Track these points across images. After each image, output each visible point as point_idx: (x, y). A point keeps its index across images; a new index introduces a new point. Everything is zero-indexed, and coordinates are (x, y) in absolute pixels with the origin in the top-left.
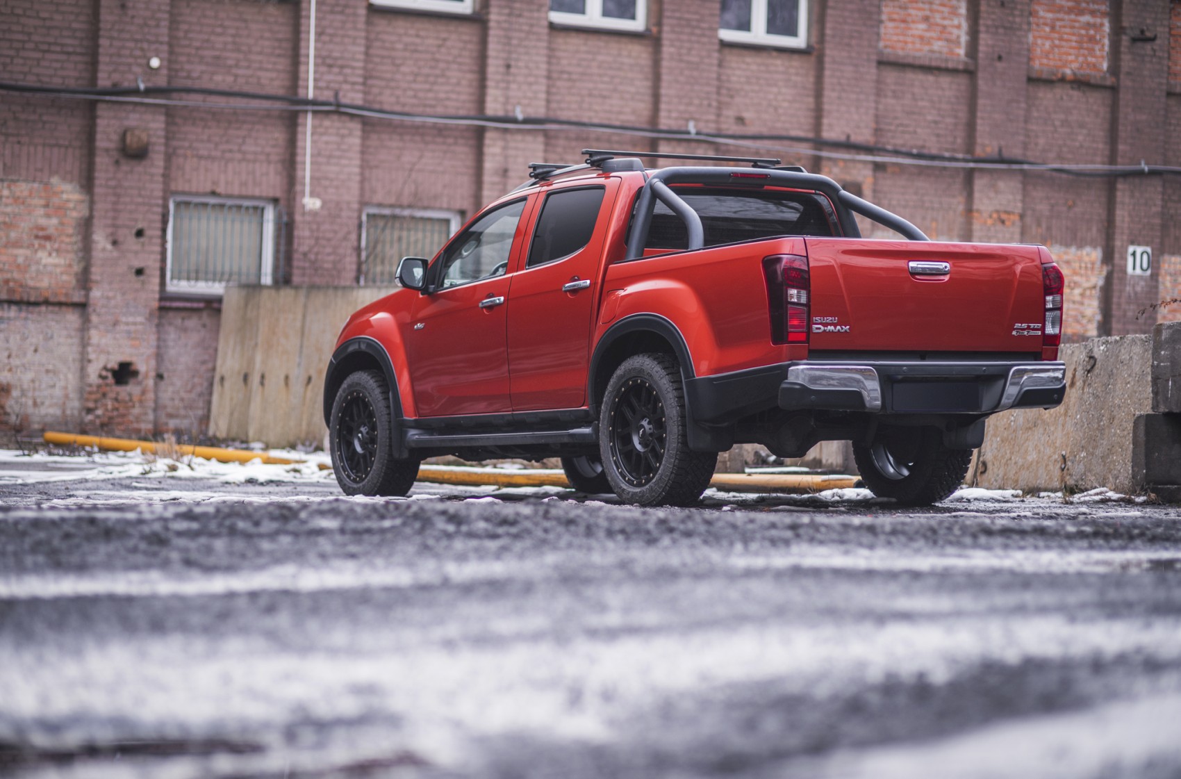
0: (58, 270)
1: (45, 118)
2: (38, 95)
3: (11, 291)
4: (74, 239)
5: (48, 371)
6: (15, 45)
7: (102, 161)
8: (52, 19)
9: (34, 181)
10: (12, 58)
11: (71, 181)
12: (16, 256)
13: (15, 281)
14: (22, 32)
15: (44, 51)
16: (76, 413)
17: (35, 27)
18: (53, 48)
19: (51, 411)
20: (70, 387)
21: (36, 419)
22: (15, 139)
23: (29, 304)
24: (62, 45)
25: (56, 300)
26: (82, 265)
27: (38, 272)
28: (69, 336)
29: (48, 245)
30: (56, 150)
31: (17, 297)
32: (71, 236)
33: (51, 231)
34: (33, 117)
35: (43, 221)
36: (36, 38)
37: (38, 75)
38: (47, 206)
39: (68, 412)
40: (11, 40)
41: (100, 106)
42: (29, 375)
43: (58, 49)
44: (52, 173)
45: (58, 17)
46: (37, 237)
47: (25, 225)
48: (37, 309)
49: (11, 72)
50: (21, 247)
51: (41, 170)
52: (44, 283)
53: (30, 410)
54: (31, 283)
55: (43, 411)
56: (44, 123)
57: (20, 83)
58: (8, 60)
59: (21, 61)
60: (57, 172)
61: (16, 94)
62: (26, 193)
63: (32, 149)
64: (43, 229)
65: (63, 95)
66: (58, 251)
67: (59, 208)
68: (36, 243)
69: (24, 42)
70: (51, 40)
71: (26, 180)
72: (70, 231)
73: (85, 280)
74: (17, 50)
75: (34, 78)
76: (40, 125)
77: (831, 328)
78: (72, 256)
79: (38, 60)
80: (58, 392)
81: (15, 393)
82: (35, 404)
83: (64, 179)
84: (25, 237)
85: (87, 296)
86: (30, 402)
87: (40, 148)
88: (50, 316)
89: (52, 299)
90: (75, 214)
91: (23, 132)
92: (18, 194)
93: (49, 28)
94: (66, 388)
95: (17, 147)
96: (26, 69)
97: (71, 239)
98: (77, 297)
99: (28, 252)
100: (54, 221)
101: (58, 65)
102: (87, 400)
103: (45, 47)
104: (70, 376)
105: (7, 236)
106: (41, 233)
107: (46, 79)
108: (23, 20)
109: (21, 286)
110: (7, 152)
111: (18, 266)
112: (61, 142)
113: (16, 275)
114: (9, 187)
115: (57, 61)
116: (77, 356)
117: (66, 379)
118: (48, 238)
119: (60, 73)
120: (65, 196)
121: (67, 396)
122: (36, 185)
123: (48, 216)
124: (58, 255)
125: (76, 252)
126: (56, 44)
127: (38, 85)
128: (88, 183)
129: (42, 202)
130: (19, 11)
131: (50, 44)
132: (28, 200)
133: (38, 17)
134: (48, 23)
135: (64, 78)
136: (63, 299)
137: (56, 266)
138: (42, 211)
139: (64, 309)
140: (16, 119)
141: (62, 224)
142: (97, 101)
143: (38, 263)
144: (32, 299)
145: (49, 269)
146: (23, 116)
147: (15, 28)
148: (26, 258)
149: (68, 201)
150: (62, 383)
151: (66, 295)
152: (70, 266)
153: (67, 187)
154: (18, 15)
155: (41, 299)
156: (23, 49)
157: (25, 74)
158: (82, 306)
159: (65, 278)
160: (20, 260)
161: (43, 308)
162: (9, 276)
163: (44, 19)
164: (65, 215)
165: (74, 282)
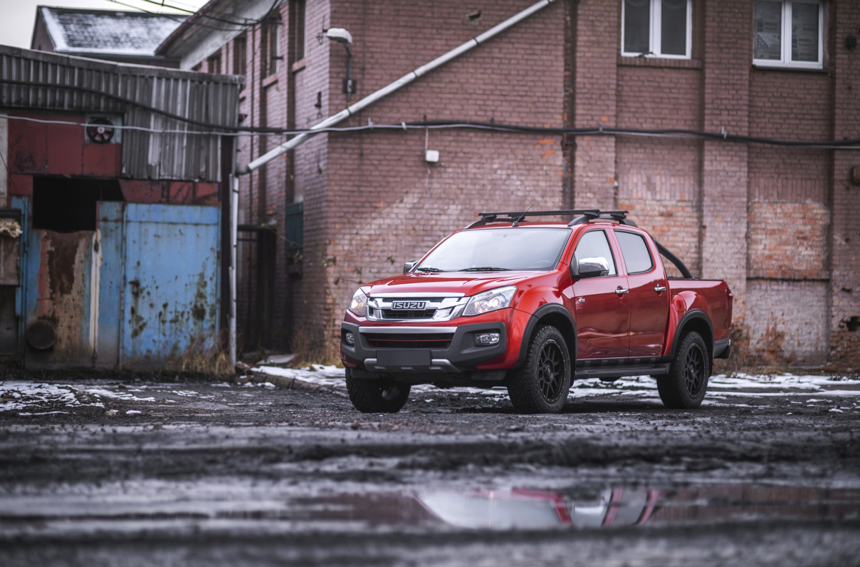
0: (812, 259)
1: (802, 162)
2: (797, 147)
3: (783, 273)
4: (821, 239)
5: (806, 324)
6: (783, 116)
7: (838, 188)
8: (805, 98)
9: (796, 202)
10: (781, 124)
11: (819, 202)
12: (786, 251)
13: (786, 266)
14: (787, 108)
15: (801, 119)
16: (824, 349)
17: (795, 104)
18: (806, 117)
19: (809, 349)
20: (820, 334)
21: (800, 354)
22: (784, 176)
23: (795, 280)
24: (812, 115)
25: (811, 278)
26: (826, 254)
27: (799, 260)
28: (820, 301)
29: (805, 243)
30: (809, 182)
31: (787, 276)
32: (818, 237)
33: (807, 234)
34: (795, 161)
35: (802, 228)
36: (795, 111)
37: (797, 134)
38: (804, 218)
39: (819, 349)
40: (780, 113)
41: (837, 152)
42: (795, 326)
43: (809, 117)
44: (806, 197)
45: (809, 97)
46: (798, 238)
47: (791, 231)
48: (799, 284)
49: (781, 133)
50: (789, 245)
51: (800, 195)
52: (803, 267)
53: (796, 349)
54: (795, 267)
55: (804, 349)
56: (802, 165)
57: (787, 140)
58: (779, 126)
59: (786, 126)
60: (810, 196)
61: (784, 147)
62: (791, 210)
63: (794, 182)
64: (802, 232)
65: (813, 147)
66: (811, 246)
67: (812, 219)
68: (798, 242)
69: (788, 114)
70: (805, 112)
71: (791, 202)
72: (819, 233)
73: (828, 264)
74: (785, 119)
75: (795, 136)
76: (799, 166)
78: (819, 249)
79: (797, 125)
80: (813, 337)
81: (787, 338)
82: (799, 345)
83: (814, 200)
84: (791, 238)
85: (830, 274)
86: (796, 344)
87: (799, 181)
88: (807, 288)
89: (808, 277)
90: (821, 223)
91: (789, 171)
92: (786, 211)
93: (803, 104)
94: (817, 334)
95: (785, 181)
96: (790, 131)
97: (819, 239)
98: (824, 276)
99: (793, 248)
100: (809, 227)
101: (809, 128)
102: (831, 341)
103: (801, 116)
104: (820, 326)
105: (780, 238)
106: (801, 236)
107: (802, 137)
108: (788, 100)
109: (789, 269)
110: (779, 185)
111: (787, 257)
112: (812, 177)
113: (786, 263)
114: (781, 207)
115: (808, 125)
116: (824, 313)
117: (818, 328)
118: (805, 238)
119: (810, 132)
120: (815, 211)
121: (818, 339)
122: (797, 205)
123: (805, 224)
124: (812, 249)
125: (822, 247)
126: (808, 114)
127: (798, 141)
128: (829, 203)
129: (801, 215)
130: (786, 95)
131: (804, 114)
132: (793, 215)
133: (797, 98)
134: (803, 101)
135: (813, 135)
136: (815, 277)
137: (810, 256)
138: (801, 221)
139: (816, 283)
140: (784, 163)
141: (813, 229)
142: (834, 150)
143: (799, 254)
144: (797, 278)
145: (806, 258)
146: (788, 161)
147: (782, 105)
148: (792, 251)
149: (817, 214)
150: (815, 331)
151: (817, 274)
152: (819, 255)
153: (816, 205)
154: (784, 97)
155: (802, 277)
156: (788, 118)
157: (789, 134)
158: (827, 282)
159: (816, 263)
160: (789, 253)
161: (803, 283)
162: (782, 263)
163: (800, 99)
164: (815, 223)
165: (821, 266)
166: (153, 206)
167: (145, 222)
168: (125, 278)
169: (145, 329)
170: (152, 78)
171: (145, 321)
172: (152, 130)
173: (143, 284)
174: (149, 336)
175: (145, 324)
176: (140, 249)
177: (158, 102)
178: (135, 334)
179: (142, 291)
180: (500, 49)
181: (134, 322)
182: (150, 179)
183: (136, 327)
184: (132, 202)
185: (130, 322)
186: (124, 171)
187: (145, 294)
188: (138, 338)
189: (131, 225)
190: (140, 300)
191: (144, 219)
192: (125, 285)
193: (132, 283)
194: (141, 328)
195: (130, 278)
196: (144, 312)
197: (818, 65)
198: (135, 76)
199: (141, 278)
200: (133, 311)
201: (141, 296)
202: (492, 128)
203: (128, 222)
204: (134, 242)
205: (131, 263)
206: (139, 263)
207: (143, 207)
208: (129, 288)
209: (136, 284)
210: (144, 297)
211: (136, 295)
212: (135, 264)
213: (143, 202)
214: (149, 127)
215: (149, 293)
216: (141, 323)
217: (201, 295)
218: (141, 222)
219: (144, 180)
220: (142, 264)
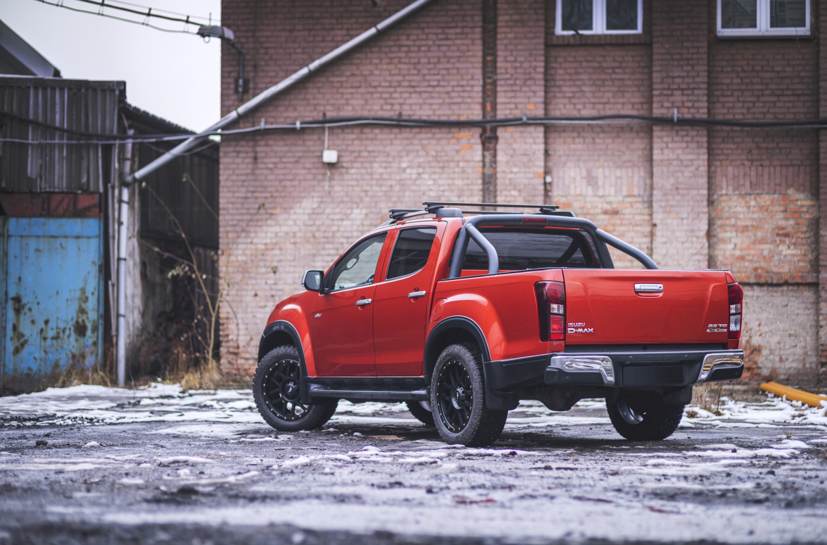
0: (796, 259)
1: (781, 145)
2: (775, 128)
3: (758, 276)
4: (807, 235)
5: (790, 335)
6: (756, 93)
8: (784, 71)
9: (775, 193)
10: (754, 103)
11: (804, 192)
12: (762, 250)
13: (763, 269)
14: (761, 83)
15: (779, 96)
16: (814, 366)
17: (771, 79)
18: (786, 92)
19: (794, 365)
20: (809, 348)
21: (783, 372)
22: (758, 163)
23: (772, 285)
24: (793, 90)
25: (794, 281)
26: (814, 254)
27: (780, 260)
28: (806, 308)
29: (787, 240)
30: (790, 169)
31: (763, 280)
32: (805, 232)
33: (789, 230)
34: (772, 145)
35: (782, 223)
36: (772, 86)
37: (774, 114)
38: (785, 211)
39: (807, 366)
40: (753, 90)
41: (822, 132)
42: (776, 339)
43: (790, 92)
44: (788, 186)
45: (788, 69)
46: (778, 235)
47: (768, 227)
48: (780, 289)
49: (754, 113)
50: (766, 243)
51: (780, 185)
52: (785, 269)
53: (778, 365)
54: (775, 270)
55: (788, 365)
56: (781, 149)
57: (761, 121)
58: (751, 105)
59: (761, 105)
60: (792, 186)
61: (758, 129)
62: (768, 203)
63: (772, 169)
64: (782, 228)
65: (795, 127)
66: (795, 244)
67: (795, 212)
68: (778, 239)
69: (762, 90)
70: (785, 87)
71: (768, 193)
72: (804, 229)
73: (816, 266)
74: (758, 96)
75: (772, 116)
76: (778, 151)
77: (580, 330)
78: (806, 247)
79: (774, 102)
80: (799, 350)
81: (765, 352)
82: (781, 360)
83: (798, 190)
84: (769, 235)
85: (818, 277)
86: (777, 359)
87: (778, 169)
88: (791, 294)
89: (790, 281)
90: (807, 216)
91: (765, 157)
92: (762, 203)
93: (783, 78)
94: (805, 347)
95: (760, 169)
96: (765, 110)
97: (805, 235)
98: (811, 278)
99: (772, 247)
100: (792, 222)
101: (790, 105)
102: (821, 356)
103: (780, 92)
104: (808, 338)
105: (755, 235)
106: (781, 232)
107: (780, 116)
108: (761, 75)
109: (767, 272)
110: (752, 173)
111: (764, 257)
112: (795, 162)
113: (763, 264)
114: (755, 199)
115: (789, 102)
116: (813, 323)
117: (805, 340)
118: (787, 235)
119: (792, 110)
120: (799, 203)
121: (806, 353)
122: (776, 196)
123: (786, 219)
124: (795, 248)
125: (810, 245)
126: (788, 89)
127: (775, 121)
128: (815, 193)
129: (782, 208)
130: (759, 68)
131: (783, 90)
132: (771, 208)
133: (773, 71)
134: (781, 75)
135: (794, 114)
136: (799, 281)
137: (794, 255)
138: (782, 215)
139: (801, 288)
140: (758, 148)
141: (798, 224)
142: (821, 129)
143: (780, 254)
144: (775, 282)
145: (789, 258)
146: (764, 145)
147: (755, 81)
148: (770, 251)
149: (802, 206)
150: (802, 344)
151: (802, 277)
152: (805, 255)
153: (801, 196)
154: (758, 71)
155: (782, 282)
156: (763, 95)
157: (764, 114)
158: (815, 285)
159: (801, 264)
160: (766, 253)
161: (785, 288)
162: (757, 265)
163: (778, 72)
164: (800, 217)
165: (809, 267)
166: (34, 220)
167: (26, 236)
168: (6, 294)
169: (26, 346)
170: (29, 88)
171: (26, 338)
172: (30, 141)
173: (24, 301)
174: (30, 354)
175: (26, 341)
176: (22, 264)
177: (36, 113)
178: (17, 351)
179: (23, 307)
180: (408, 36)
181: (16, 339)
182: (31, 192)
183: (18, 344)
184: (13, 216)
185: (12, 339)
186: (3, 185)
187: (26, 310)
188: (19, 355)
189: (13, 240)
190: (22, 316)
191: (25, 233)
192: (6, 301)
193: (13, 299)
194: (23, 345)
195: (12, 294)
196: (26, 329)
197: (804, 31)
198: (12, 87)
199: (22, 293)
200: (15, 328)
201: (22, 312)
202: (400, 124)
203: (9, 236)
204: (15, 257)
205: (12, 279)
206: (20, 279)
207: (24, 221)
208: (10, 304)
209: (17, 299)
210: (25, 314)
211: (18, 311)
212: (17, 280)
213: (23, 216)
214: (28, 139)
215: (30, 309)
216: (22, 340)
217: (82, 311)
218: (21, 236)
219: (26, 193)
220: (23, 279)
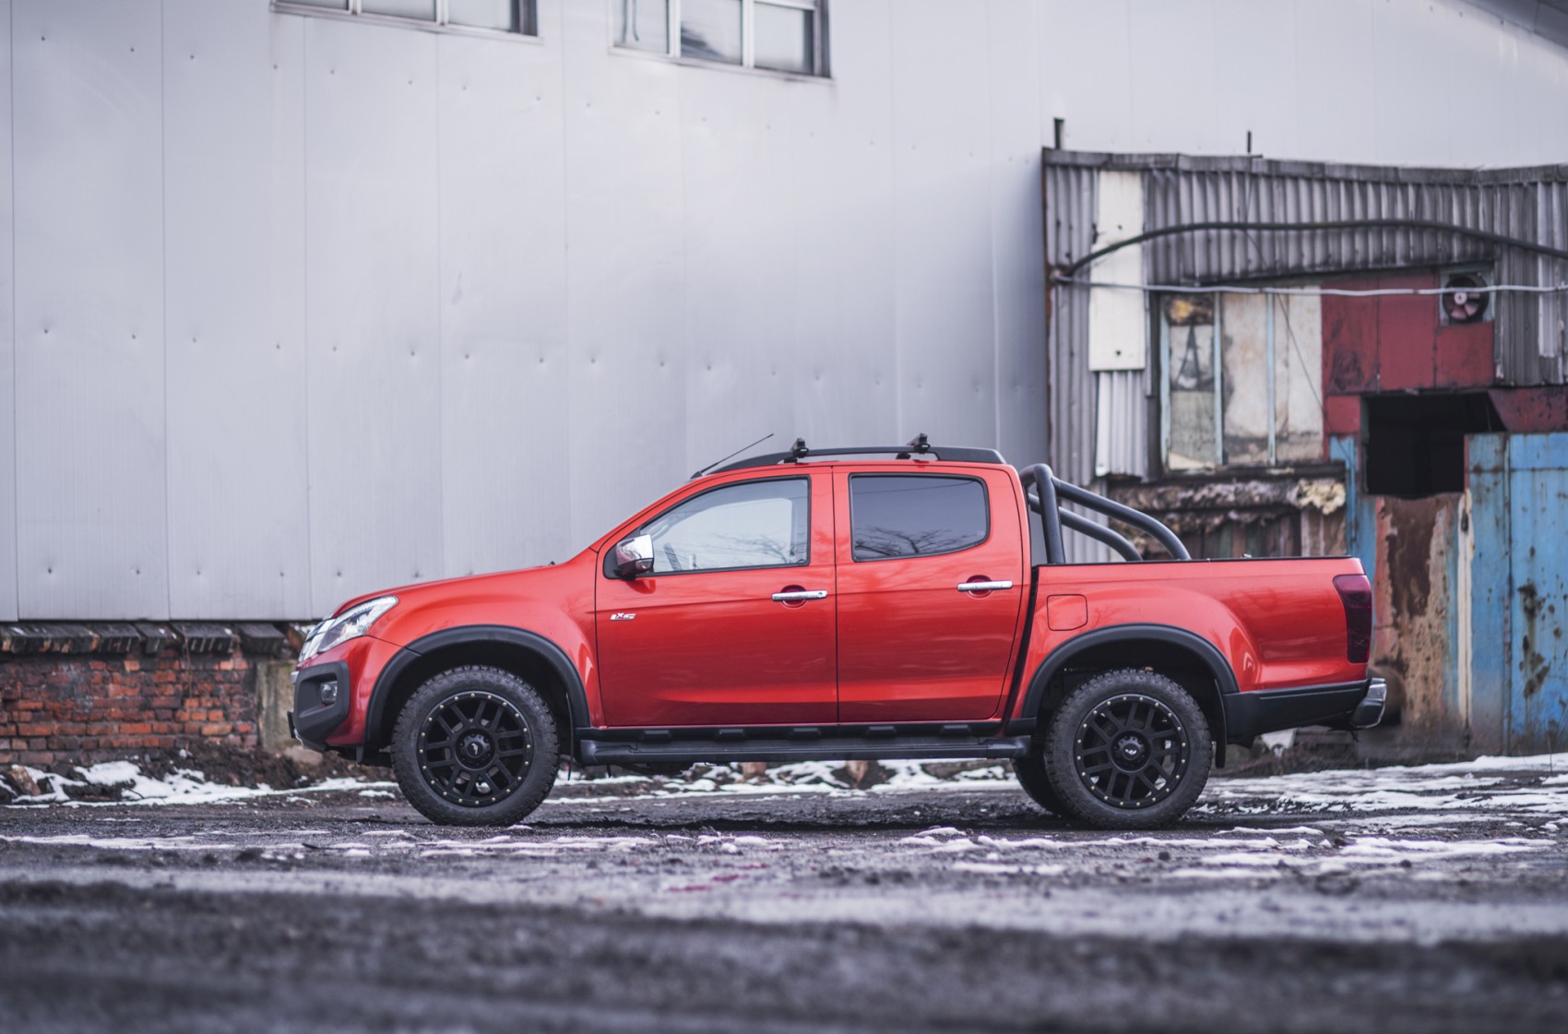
166: (1553, 436)
167: (1541, 470)
168: (1510, 580)
169: (1546, 680)
170: (1535, 184)
171: (1545, 664)
172: (1541, 288)
173: (1541, 593)
174: (1553, 694)
175: (1546, 670)
176: (1535, 522)
177: (1550, 234)
178: (1531, 689)
179: (1539, 604)
181: (1529, 667)
182: (1549, 385)
183: (1532, 676)
184: (1517, 432)
185: (1521, 665)
186: (1499, 374)
187: (1545, 610)
188: (1535, 696)
189: (1518, 477)
190: (1538, 621)
191: (1539, 464)
192: (1511, 594)
193: (1522, 590)
194: (1540, 677)
195: (1520, 581)
196: (1545, 645)
198: (1506, 186)
199: (1538, 579)
200: (1527, 645)
201: (1539, 614)
203: (1512, 471)
204: (1524, 509)
205: (1520, 553)
206: (1533, 551)
207: (1536, 440)
208: (1518, 598)
209: (1529, 591)
210: (1544, 617)
211: (1531, 613)
212: (1528, 554)
213: (1535, 431)
214: (1536, 284)
215: (1552, 609)
216: (1540, 668)
218: (1533, 470)
219: (1539, 386)
220: (1538, 552)
